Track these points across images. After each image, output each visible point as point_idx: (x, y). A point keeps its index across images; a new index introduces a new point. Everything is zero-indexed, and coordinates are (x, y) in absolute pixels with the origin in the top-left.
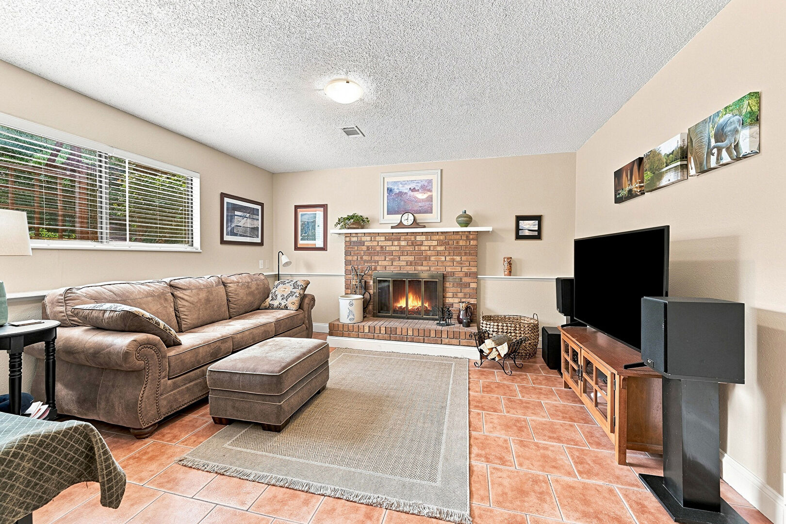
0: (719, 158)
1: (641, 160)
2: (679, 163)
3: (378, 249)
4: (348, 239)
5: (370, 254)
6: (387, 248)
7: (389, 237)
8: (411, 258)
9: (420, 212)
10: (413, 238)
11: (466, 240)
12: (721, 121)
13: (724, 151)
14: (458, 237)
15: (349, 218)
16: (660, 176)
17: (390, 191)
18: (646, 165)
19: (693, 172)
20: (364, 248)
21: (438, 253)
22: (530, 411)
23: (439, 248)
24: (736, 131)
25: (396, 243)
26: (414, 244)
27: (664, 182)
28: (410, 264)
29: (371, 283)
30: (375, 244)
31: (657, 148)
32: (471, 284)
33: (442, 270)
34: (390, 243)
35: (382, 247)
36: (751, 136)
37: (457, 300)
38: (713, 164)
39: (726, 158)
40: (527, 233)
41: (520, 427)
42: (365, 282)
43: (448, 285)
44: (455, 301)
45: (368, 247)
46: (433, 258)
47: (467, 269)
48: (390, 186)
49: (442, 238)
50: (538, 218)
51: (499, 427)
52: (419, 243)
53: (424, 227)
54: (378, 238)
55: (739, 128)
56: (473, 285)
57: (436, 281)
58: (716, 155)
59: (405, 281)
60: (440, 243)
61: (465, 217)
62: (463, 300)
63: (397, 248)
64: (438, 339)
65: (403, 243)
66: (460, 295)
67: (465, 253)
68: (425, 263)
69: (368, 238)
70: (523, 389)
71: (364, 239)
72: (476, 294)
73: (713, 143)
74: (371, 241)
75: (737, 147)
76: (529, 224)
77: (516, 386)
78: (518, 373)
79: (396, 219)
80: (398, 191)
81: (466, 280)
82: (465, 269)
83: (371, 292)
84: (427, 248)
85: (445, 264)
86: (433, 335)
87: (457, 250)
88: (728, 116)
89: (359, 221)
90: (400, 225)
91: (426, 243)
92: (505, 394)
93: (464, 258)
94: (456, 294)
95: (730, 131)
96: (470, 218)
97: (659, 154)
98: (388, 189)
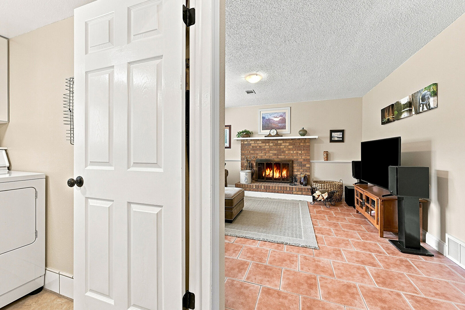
0: (423, 108)
1: (393, 105)
2: (408, 109)
3: (258, 147)
4: (242, 143)
5: (254, 150)
6: (263, 147)
7: (264, 141)
8: (276, 152)
9: (279, 129)
10: (276, 142)
11: (304, 143)
12: (423, 93)
13: (425, 105)
14: (300, 141)
15: (243, 132)
16: (400, 114)
17: (263, 118)
18: (395, 108)
19: (413, 113)
20: (251, 147)
21: (289, 149)
22: (340, 221)
23: (290, 147)
24: (429, 98)
25: (267, 144)
26: (277, 145)
27: (403, 116)
28: (275, 154)
29: (255, 164)
30: (256, 145)
31: (400, 101)
32: (307, 165)
33: (291, 158)
34: (264, 144)
35: (260, 146)
36: (434, 101)
37: (299, 173)
38: (421, 111)
39: (425, 109)
40: (336, 139)
41: (336, 225)
42: (252, 164)
43: (294, 165)
44: (299, 174)
45: (253, 146)
46: (287, 152)
47: (304, 157)
48: (264, 116)
49: (291, 141)
50: (343, 131)
51: (326, 225)
52: (279, 144)
53: (282, 136)
54: (258, 142)
55: (430, 97)
56: (308, 166)
57: (289, 164)
58: (422, 107)
59: (272, 163)
60: (291, 144)
61: (303, 131)
62: (303, 173)
63: (268, 147)
64: (291, 192)
65: (271, 144)
66: (301, 170)
67: (304, 149)
68: (282, 154)
69: (253, 142)
70: (336, 213)
71: (250, 142)
72: (309, 169)
73: (421, 102)
74: (254, 143)
75: (429, 104)
76: (337, 134)
77: (332, 212)
78: (332, 207)
79: (267, 132)
80: (268, 118)
81: (303, 163)
82: (303, 157)
83: (255, 169)
84: (283, 147)
85: (293, 155)
86: (288, 189)
87: (299, 148)
88: (426, 91)
89: (248, 134)
90: (270, 135)
91: (283, 144)
92: (327, 215)
93: (303, 152)
94: (299, 170)
95: (427, 98)
96: (306, 131)
97: (401, 104)
98: (262, 117)
